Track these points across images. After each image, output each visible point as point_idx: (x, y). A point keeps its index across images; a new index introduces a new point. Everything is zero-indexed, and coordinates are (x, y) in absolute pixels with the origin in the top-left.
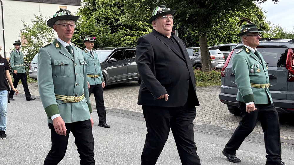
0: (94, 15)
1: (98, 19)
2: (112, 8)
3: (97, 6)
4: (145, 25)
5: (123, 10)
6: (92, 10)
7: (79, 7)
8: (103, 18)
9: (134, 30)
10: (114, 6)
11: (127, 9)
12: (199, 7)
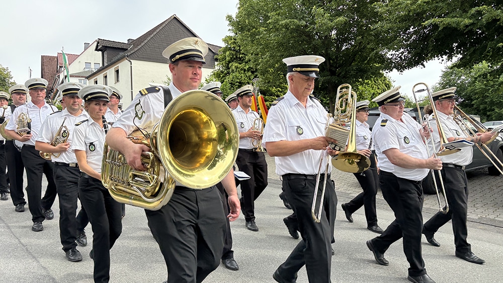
0: (228, 79)
1: (231, 83)
2: (246, 72)
3: (230, 70)
4: (279, 91)
5: (257, 75)
6: (226, 74)
7: (212, 70)
8: (237, 82)
9: (268, 96)
10: (248, 71)
11: (261, 75)
12: (330, 75)
